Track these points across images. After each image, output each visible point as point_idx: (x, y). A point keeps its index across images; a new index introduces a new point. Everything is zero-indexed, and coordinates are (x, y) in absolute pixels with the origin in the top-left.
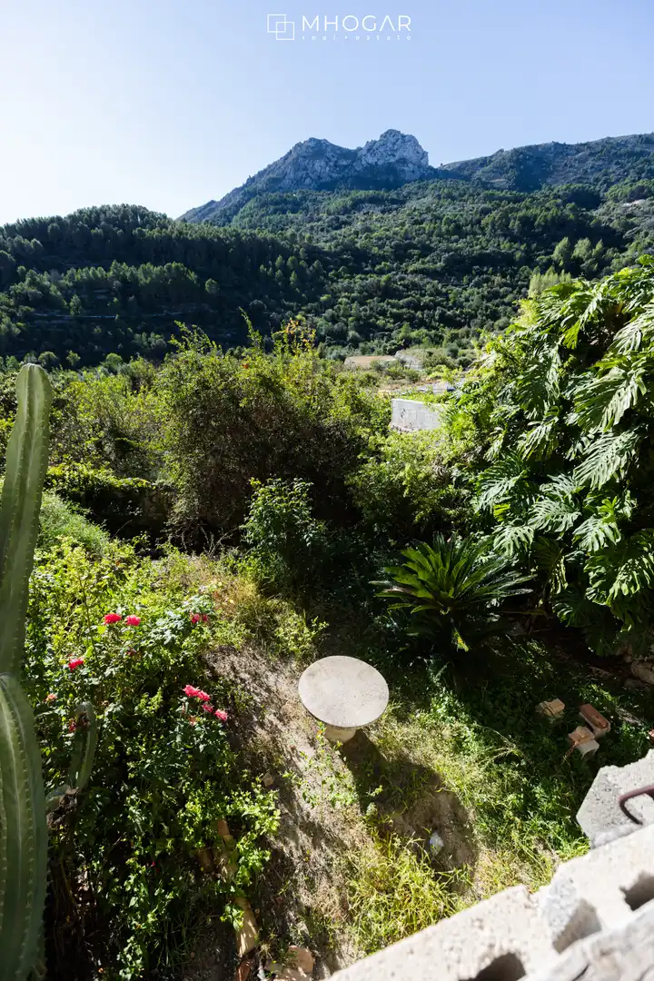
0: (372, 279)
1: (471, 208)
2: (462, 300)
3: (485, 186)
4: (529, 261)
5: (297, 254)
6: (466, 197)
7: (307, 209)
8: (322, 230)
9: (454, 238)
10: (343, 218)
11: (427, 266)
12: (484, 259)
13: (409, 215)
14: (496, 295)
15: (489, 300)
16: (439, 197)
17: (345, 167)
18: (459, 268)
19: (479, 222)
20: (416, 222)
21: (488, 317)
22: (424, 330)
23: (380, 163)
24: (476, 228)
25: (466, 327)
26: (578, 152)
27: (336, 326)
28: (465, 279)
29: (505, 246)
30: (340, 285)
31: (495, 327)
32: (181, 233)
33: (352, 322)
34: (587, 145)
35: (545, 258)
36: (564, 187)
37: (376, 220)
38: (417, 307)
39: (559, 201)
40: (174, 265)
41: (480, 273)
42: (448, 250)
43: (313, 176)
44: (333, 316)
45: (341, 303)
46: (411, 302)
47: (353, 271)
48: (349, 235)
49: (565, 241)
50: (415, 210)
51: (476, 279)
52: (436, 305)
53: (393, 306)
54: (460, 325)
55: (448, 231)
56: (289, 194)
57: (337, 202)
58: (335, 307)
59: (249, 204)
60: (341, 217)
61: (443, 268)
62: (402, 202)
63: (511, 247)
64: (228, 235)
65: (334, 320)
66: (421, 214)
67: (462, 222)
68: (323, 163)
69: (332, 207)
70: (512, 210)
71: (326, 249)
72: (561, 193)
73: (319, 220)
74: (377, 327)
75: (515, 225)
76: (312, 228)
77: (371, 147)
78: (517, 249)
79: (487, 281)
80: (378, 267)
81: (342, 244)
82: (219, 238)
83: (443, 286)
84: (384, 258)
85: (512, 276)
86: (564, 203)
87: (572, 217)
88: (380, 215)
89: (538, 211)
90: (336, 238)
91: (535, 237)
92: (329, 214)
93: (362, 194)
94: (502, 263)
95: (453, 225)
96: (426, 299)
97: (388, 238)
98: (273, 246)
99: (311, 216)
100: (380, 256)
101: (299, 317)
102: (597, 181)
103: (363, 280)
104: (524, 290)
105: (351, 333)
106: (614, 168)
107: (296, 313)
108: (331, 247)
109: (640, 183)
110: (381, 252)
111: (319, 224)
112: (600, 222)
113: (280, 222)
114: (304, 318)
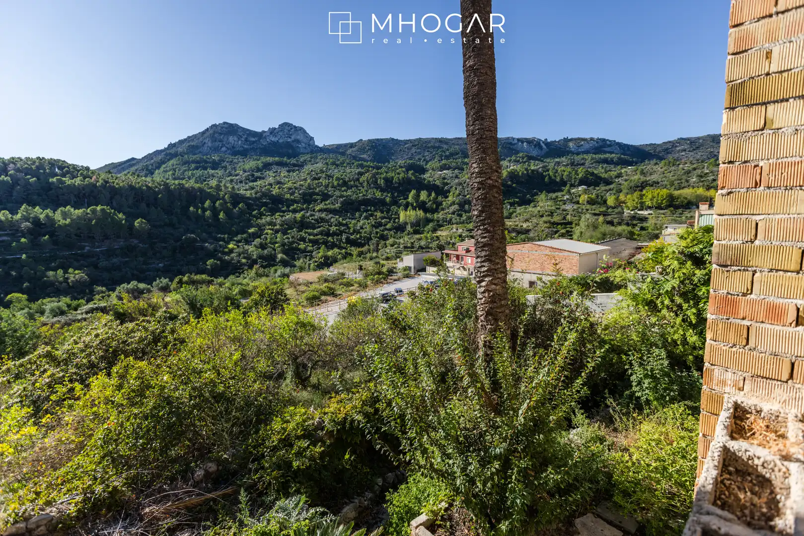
0: (289, 216)
1: (350, 172)
2: (359, 228)
3: (355, 158)
4: (395, 202)
5: (223, 198)
6: (345, 165)
7: (225, 168)
8: (241, 182)
9: (343, 189)
10: (258, 174)
11: (329, 206)
12: (366, 202)
13: (308, 174)
14: (380, 225)
15: (377, 227)
16: (327, 164)
17: (254, 142)
18: (350, 207)
19: (358, 180)
20: (315, 179)
21: (379, 238)
22: (336, 250)
23: (281, 141)
24: (357, 183)
25: (367, 246)
26: (406, 144)
27: (266, 251)
28: (357, 214)
29: (378, 194)
30: (263, 221)
31: (387, 245)
32: (107, 182)
33: (279, 247)
34: (410, 141)
35: (404, 202)
36: (404, 162)
37: (284, 177)
38: (328, 234)
39: (404, 169)
40: (99, 208)
41: (367, 211)
42: (341, 196)
44: (261, 244)
45: (267, 234)
46: (322, 231)
47: (273, 212)
48: (265, 186)
49: (413, 192)
50: (312, 171)
51: (365, 214)
52: (341, 233)
53: (310, 234)
54: (362, 245)
55: (338, 184)
56: (209, 156)
57: (251, 164)
58: (262, 237)
59: (171, 162)
60: (255, 174)
61: (340, 208)
62: (301, 166)
63: (382, 195)
64: (156, 184)
65: (263, 246)
66: (317, 174)
67: (347, 179)
68: (236, 139)
69: (247, 167)
70: (378, 173)
71: (248, 195)
72: (402, 165)
73: (236, 175)
74: (299, 249)
75: (381, 182)
76: (232, 181)
77: (272, 131)
78: (386, 196)
79: (372, 215)
80: (291, 208)
81: (261, 192)
82: (147, 186)
83: (343, 219)
84: (295, 201)
85: (388, 212)
86: (407, 171)
87: (413, 178)
88: (286, 174)
89: (393, 175)
90: (254, 188)
91: (396, 189)
92: (245, 171)
93: (269, 159)
94: (379, 204)
95: (341, 181)
96: (333, 229)
97: (296, 188)
98: (201, 193)
99: (229, 172)
100: (292, 200)
101: (231, 246)
102: (420, 159)
103: (282, 216)
104: (397, 220)
105: (280, 256)
106: (427, 153)
107: (229, 243)
108: (251, 194)
109: (443, 162)
110: (292, 197)
111: (237, 177)
112: (429, 181)
113: (203, 176)
114: (235, 247)
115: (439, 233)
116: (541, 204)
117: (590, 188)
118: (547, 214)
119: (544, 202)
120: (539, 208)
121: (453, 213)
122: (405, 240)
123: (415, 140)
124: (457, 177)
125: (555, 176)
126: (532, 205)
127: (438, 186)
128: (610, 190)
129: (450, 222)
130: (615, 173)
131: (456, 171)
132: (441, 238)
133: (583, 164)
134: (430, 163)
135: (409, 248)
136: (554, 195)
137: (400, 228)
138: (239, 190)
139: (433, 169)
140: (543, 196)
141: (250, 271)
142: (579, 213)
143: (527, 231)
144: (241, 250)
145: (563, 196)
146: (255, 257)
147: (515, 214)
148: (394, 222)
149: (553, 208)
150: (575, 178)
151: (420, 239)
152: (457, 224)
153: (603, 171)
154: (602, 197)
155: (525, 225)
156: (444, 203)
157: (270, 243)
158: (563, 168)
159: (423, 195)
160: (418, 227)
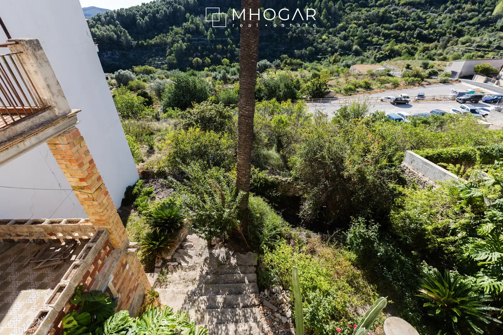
0: (374, 11)
15: (457, 22)
21: (454, 35)
22: (404, 45)
25: (436, 42)
27: (346, 43)
28: (441, 8)
30: (352, 16)
33: (356, 39)
44: (345, 36)
45: (351, 28)
47: (362, 7)
51: (450, 7)
53: (386, 29)
58: (347, 30)
65: (345, 38)
74: (372, 43)
79: (458, 8)
80: (378, 3)
83: (423, 14)
101: (324, 37)
105: (355, 47)
107: (323, 34)
114: (327, 38)
144: (330, 40)
146: (337, 47)
157: (351, 36)
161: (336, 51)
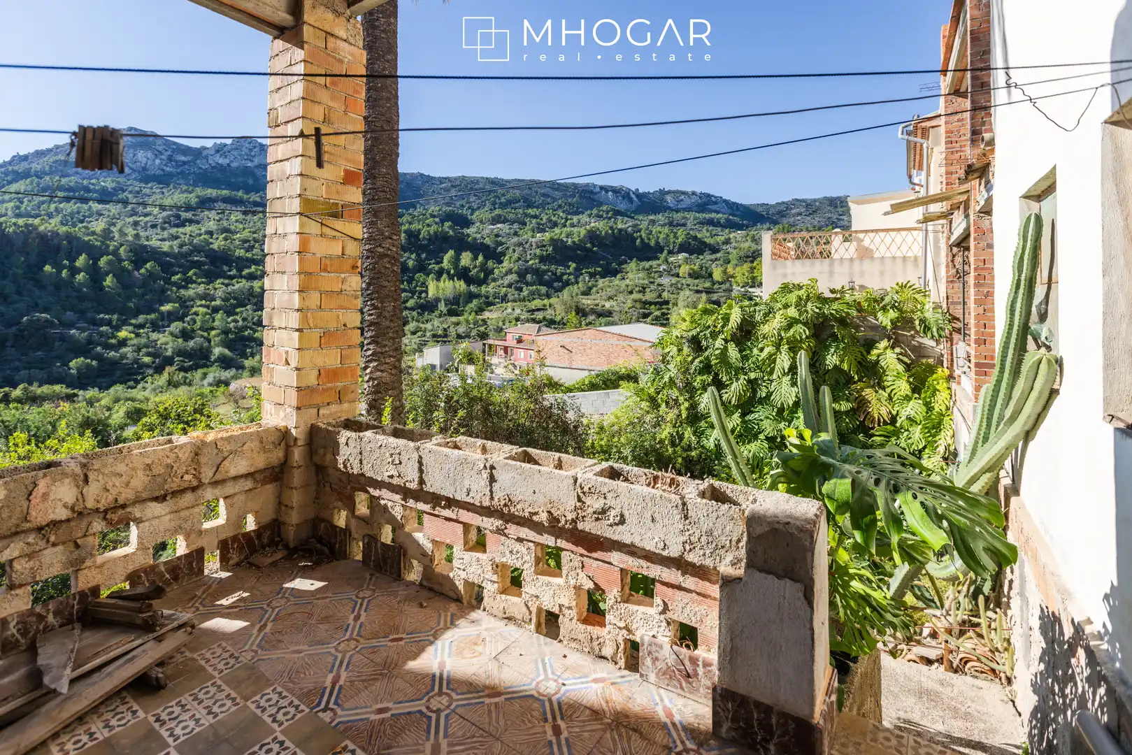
4: (422, 268)
5: (115, 253)
7: (125, 202)
8: (154, 226)
10: (189, 215)
17: (184, 163)
23: (234, 165)
26: (442, 183)
27: (191, 344)
30: (191, 292)
31: (406, 332)
33: (218, 335)
34: (448, 179)
35: (437, 267)
36: (437, 208)
37: (237, 221)
39: (436, 219)
43: (134, 166)
44: (183, 331)
45: (196, 314)
47: (211, 277)
48: (200, 235)
49: (451, 253)
57: (176, 197)
58: (187, 319)
60: (183, 214)
65: (186, 335)
68: (150, 154)
69: (168, 202)
71: (164, 249)
72: (435, 213)
73: (146, 215)
75: (402, 237)
76: (136, 224)
78: (409, 258)
80: (246, 272)
81: (191, 244)
84: (252, 261)
85: (409, 282)
86: (442, 221)
87: (451, 233)
88: (240, 216)
89: (420, 227)
90: (177, 238)
91: (423, 248)
92: (163, 209)
93: (211, 192)
97: (254, 241)
98: (69, 242)
99: (133, 209)
100: (247, 260)
101: (124, 334)
102: (462, 206)
103: (227, 285)
104: (423, 295)
105: (217, 351)
106: (472, 199)
107: (119, 329)
108: (171, 247)
109: (497, 212)
110: (249, 255)
111: (148, 219)
112: (475, 239)
113: (78, 213)
114: (133, 335)
115: (486, 315)
116: (630, 275)
117: (692, 257)
118: (637, 289)
119: (634, 273)
120: (627, 282)
121: (510, 286)
122: (435, 324)
123: (456, 179)
124: (516, 234)
125: (649, 239)
126: (619, 276)
127: (488, 247)
128: (716, 259)
129: (504, 299)
130: (723, 238)
131: (516, 226)
132: (489, 322)
133: (684, 225)
134: (477, 213)
135: (440, 336)
136: (647, 264)
137: (428, 307)
138: (147, 239)
139: (481, 222)
140: (632, 265)
141: (156, 376)
142: (678, 289)
143: (609, 314)
144: (143, 341)
145: (659, 265)
146: (169, 353)
147: (595, 289)
148: (419, 297)
149: (646, 282)
150: (674, 242)
151: (458, 324)
152: (515, 301)
153: (708, 234)
154: (707, 269)
155: (608, 305)
156: (496, 271)
157: (200, 329)
158: (659, 229)
159: (466, 259)
160: (455, 306)
161: (169, 361)
